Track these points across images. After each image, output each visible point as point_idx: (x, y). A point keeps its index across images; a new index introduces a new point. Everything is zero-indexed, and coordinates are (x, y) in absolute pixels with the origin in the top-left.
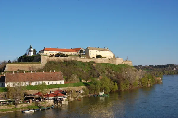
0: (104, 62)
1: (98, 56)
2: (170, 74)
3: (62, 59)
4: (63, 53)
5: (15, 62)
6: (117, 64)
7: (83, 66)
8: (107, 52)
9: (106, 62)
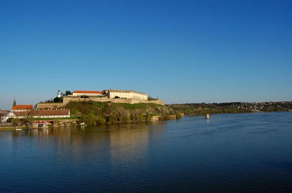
0: (121, 102)
1: (117, 97)
2: (230, 112)
3: (82, 99)
4: (85, 94)
5: (52, 102)
6: (132, 103)
7: (99, 105)
8: (128, 93)
9: (123, 101)
